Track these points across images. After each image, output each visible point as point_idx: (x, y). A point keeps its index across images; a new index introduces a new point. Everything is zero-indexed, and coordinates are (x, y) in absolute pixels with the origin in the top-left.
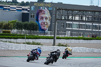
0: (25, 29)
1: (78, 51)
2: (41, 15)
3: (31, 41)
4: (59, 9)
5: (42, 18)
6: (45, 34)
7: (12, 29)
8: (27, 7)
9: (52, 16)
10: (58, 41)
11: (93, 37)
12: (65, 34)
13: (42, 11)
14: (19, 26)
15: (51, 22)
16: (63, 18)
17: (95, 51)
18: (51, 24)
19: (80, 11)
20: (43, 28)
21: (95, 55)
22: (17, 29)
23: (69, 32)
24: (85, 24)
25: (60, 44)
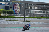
1: (37, 24)
2: (15, 7)
5: (16, 8)
7: (1, 14)
8: (7, 3)
9: (20, 7)
10: (26, 19)
15: (20, 10)
17: (45, 24)
20: (16, 13)
21: (45, 26)
22: (4, 13)
24: (36, 10)
25: (27, 21)
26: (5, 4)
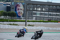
0: (8, 16)
1: (40, 29)
2: (18, 8)
3: (12, 23)
4: (29, 4)
6: (20, 19)
8: (9, 3)
9: (24, 8)
10: (28, 23)
11: (49, 20)
12: (32, 19)
13: (18, 5)
14: (5, 14)
16: (31, 9)
17: (50, 29)
18: (24, 13)
19: (41, 5)
20: (19, 15)
21: (50, 31)
23: (35, 18)
24: (44, 13)
25: (29, 25)
26: (6, 4)
